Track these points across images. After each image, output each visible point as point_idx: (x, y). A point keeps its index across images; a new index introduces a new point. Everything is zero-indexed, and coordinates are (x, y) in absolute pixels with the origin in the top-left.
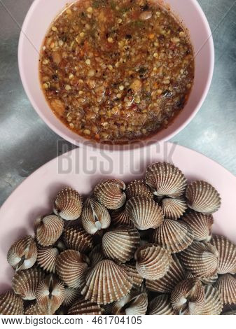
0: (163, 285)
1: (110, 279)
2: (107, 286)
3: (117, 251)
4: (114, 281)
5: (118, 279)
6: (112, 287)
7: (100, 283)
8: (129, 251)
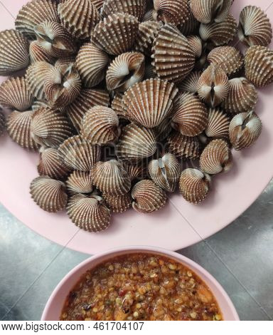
0: (90, 98)
1: (145, 107)
2: (149, 100)
3: (139, 137)
4: (141, 106)
5: (137, 108)
6: (144, 99)
7: (157, 103)
8: (126, 137)
